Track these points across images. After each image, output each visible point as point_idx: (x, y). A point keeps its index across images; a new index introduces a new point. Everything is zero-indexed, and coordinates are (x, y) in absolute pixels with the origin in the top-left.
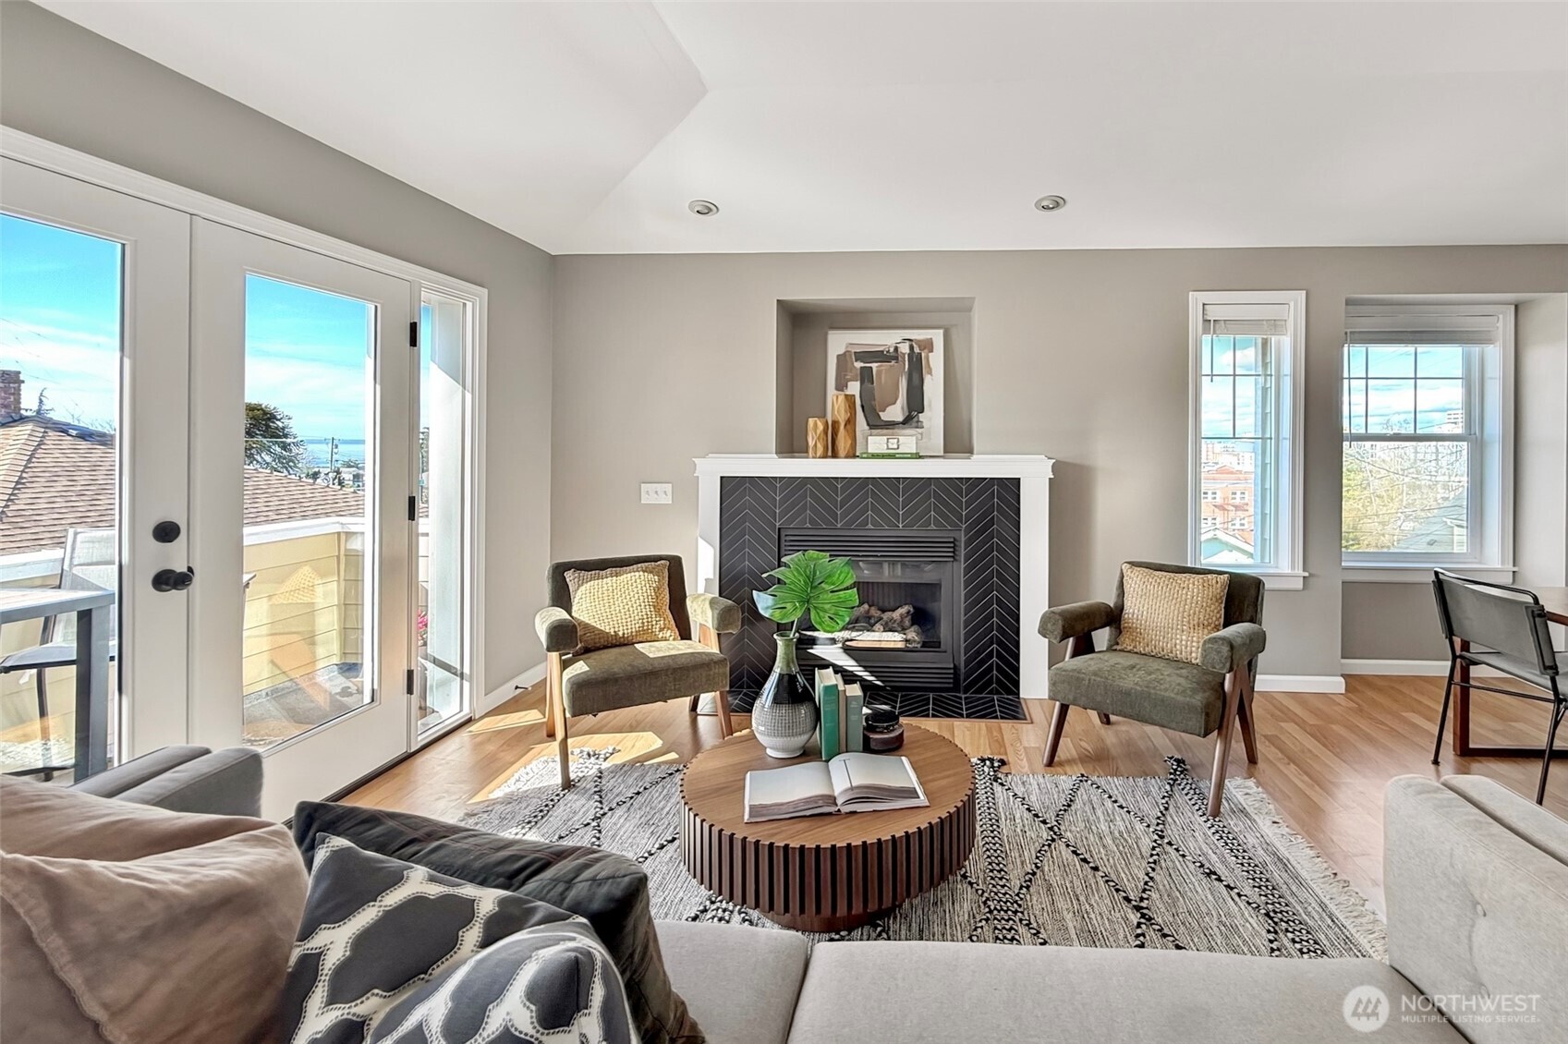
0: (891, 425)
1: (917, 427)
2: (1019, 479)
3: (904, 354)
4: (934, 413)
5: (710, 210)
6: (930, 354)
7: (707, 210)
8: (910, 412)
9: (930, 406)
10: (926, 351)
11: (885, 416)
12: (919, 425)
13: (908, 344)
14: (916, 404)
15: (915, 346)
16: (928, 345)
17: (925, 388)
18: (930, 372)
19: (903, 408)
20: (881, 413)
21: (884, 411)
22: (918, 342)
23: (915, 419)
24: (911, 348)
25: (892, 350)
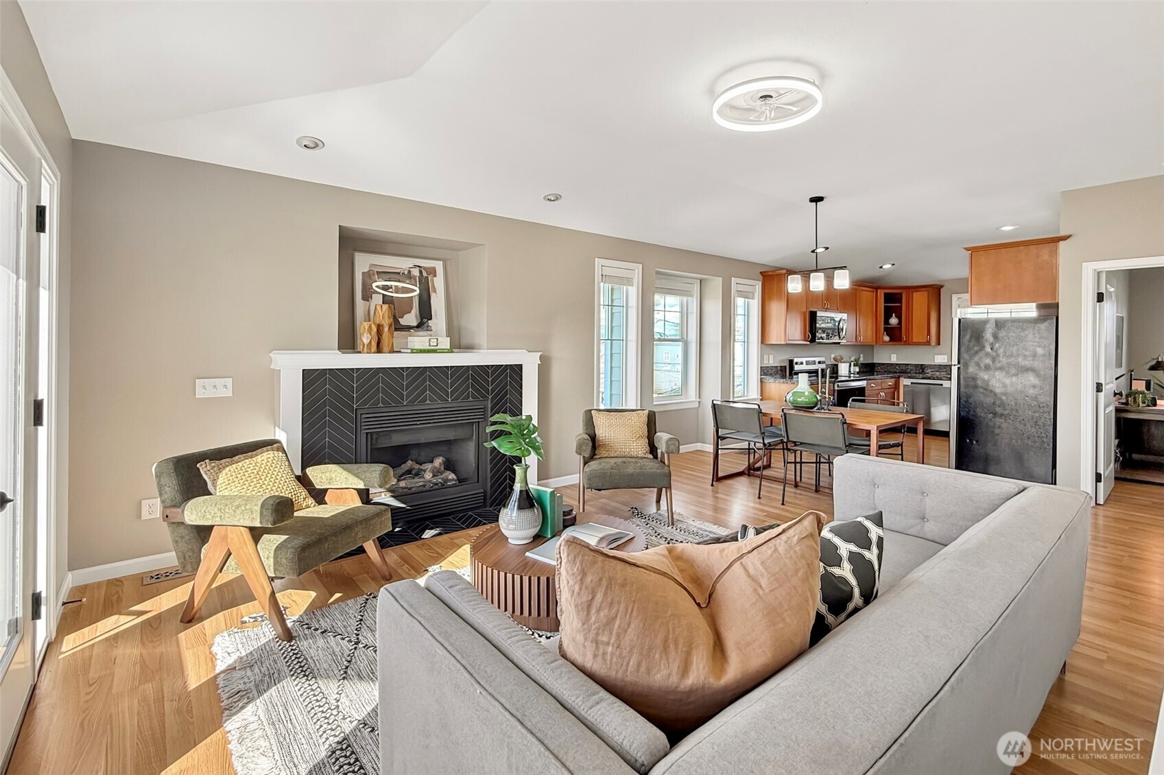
0: (408, 328)
1: (428, 330)
2: (522, 365)
3: (416, 276)
4: (439, 320)
5: (317, 145)
6: (434, 278)
7: (315, 145)
8: (422, 320)
9: (436, 315)
10: (432, 275)
11: (404, 321)
12: (429, 329)
13: (418, 269)
14: (426, 313)
15: (423, 271)
16: (433, 272)
17: (432, 302)
18: (435, 291)
19: (416, 316)
20: (400, 320)
21: (402, 318)
22: (425, 269)
23: (426, 324)
24: (421, 272)
25: (406, 272)
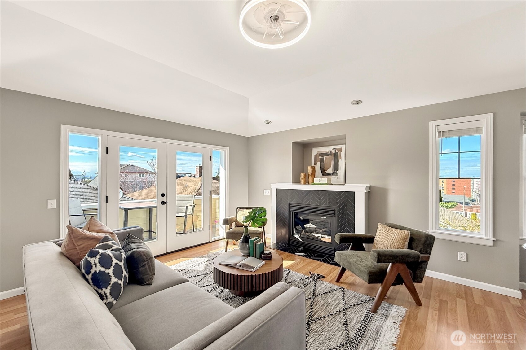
0: (329, 175)
1: (336, 175)
2: (354, 192)
3: (333, 153)
4: (341, 171)
5: (269, 123)
6: (341, 153)
8: (334, 171)
9: (340, 169)
10: (340, 152)
11: (327, 172)
12: (337, 175)
13: (334, 150)
14: (336, 168)
15: (336, 150)
16: (341, 150)
17: (339, 163)
18: (341, 158)
19: (332, 169)
20: (326, 171)
21: (327, 170)
22: (337, 149)
23: (336, 173)
24: (335, 151)
25: (330, 152)
